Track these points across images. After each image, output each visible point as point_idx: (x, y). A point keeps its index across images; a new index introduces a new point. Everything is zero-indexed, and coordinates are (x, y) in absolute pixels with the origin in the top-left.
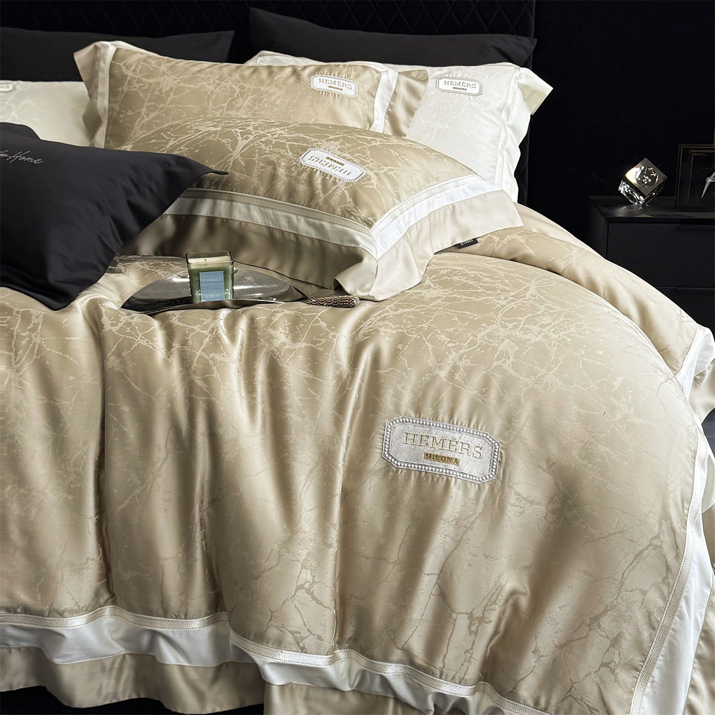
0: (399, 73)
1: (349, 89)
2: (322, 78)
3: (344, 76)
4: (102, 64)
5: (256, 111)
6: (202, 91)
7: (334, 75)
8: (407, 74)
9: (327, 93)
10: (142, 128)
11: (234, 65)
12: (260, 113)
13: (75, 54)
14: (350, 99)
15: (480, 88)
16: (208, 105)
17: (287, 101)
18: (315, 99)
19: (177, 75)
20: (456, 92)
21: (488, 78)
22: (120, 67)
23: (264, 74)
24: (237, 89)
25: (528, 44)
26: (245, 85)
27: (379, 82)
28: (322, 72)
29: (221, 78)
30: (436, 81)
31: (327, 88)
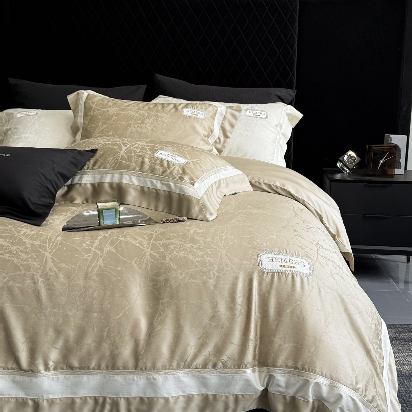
0: (227, 107)
1: (201, 115)
2: (188, 110)
3: (199, 109)
4: (81, 101)
5: (155, 125)
6: (129, 115)
7: (194, 108)
8: (231, 108)
9: (190, 117)
10: (99, 132)
11: (145, 103)
12: (157, 126)
13: (68, 96)
14: (201, 120)
15: (267, 115)
16: (132, 122)
17: (170, 120)
18: (184, 120)
19: (117, 107)
20: (255, 117)
21: (271, 110)
22: (89, 103)
23: (160, 107)
24: (146, 114)
25: (292, 93)
26: (150, 112)
27: (217, 111)
28: (188, 106)
29: (139, 109)
30: (245, 111)
31: (190, 114)
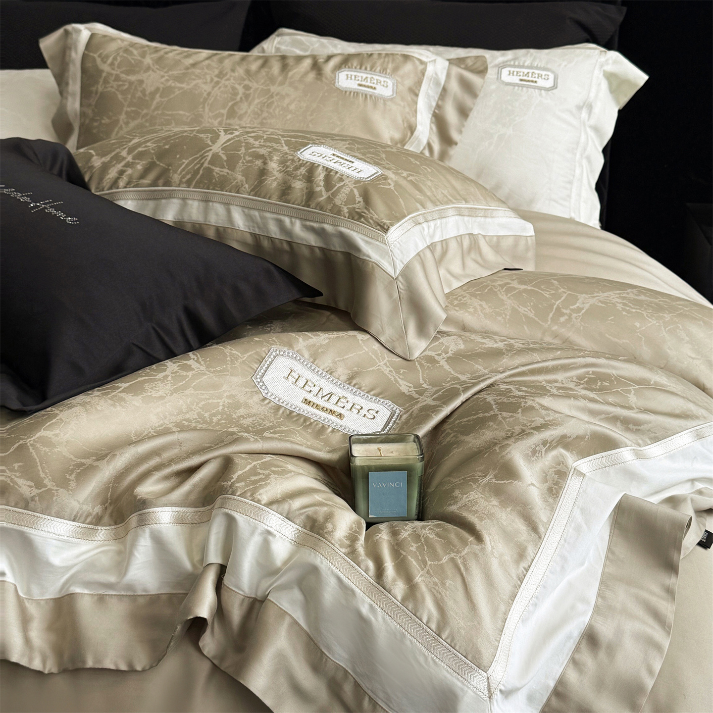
0: (450, 60)
1: (384, 87)
2: (350, 73)
3: (378, 69)
4: (73, 54)
5: (265, 119)
6: (197, 92)
7: (366, 69)
8: (459, 62)
9: (356, 94)
11: (239, 55)
12: (269, 121)
13: (40, 40)
14: (385, 100)
15: (554, 79)
16: (204, 111)
17: (304, 105)
18: (340, 102)
19: (165, 70)
20: (523, 86)
21: (565, 66)
22: (94, 60)
23: (276, 68)
24: (241, 90)
26: (250, 84)
27: (423, 75)
28: (350, 65)
29: (221, 75)
30: (498, 71)
31: (356, 87)
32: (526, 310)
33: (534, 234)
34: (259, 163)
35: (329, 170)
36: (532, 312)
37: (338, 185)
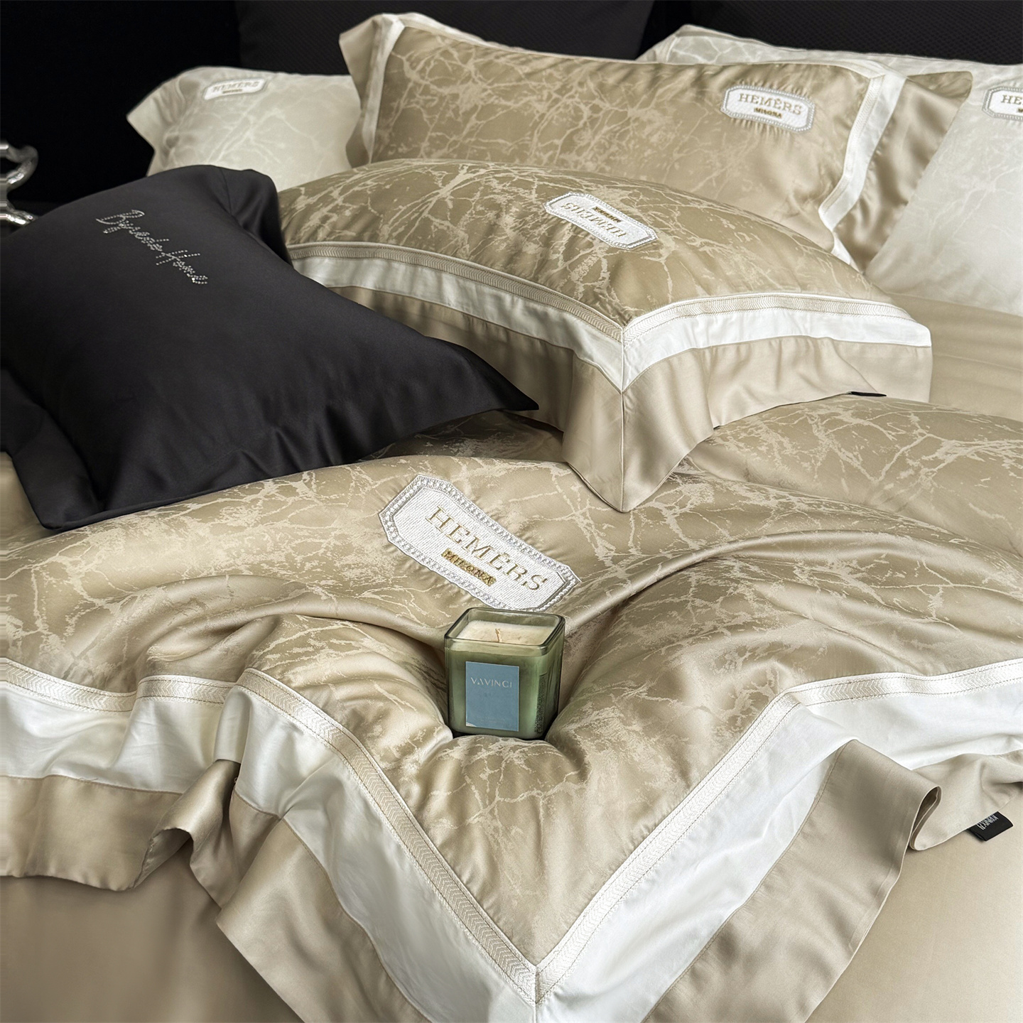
0: (910, 78)
1: (796, 114)
2: (746, 92)
3: (790, 88)
5: (613, 154)
6: (526, 114)
7: (771, 87)
9: (749, 123)
12: (618, 158)
13: (341, 35)
16: (531, 140)
17: (671, 136)
18: (725, 134)
19: (490, 81)
22: (401, 64)
23: (642, 82)
24: (586, 112)
26: (601, 104)
27: (861, 97)
28: (748, 80)
29: (563, 90)
30: (987, 95)
31: (752, 112)
32: (851, 455)
33: (930, 344)
34: (491, 215)
35: (578, 230)
36: (858, 460)
37: (582, 253)
